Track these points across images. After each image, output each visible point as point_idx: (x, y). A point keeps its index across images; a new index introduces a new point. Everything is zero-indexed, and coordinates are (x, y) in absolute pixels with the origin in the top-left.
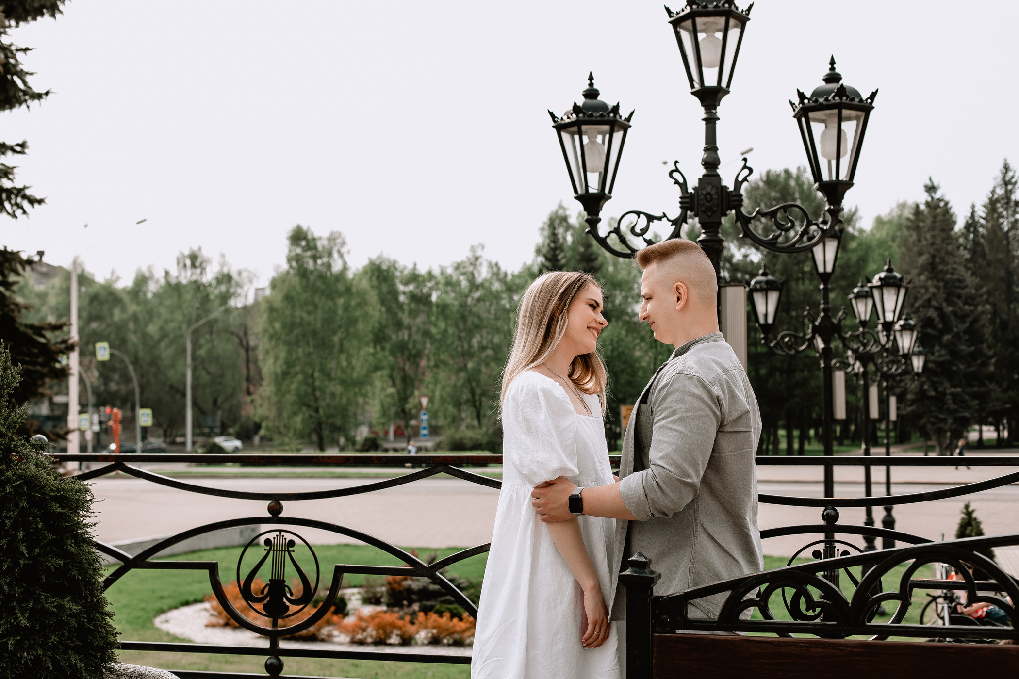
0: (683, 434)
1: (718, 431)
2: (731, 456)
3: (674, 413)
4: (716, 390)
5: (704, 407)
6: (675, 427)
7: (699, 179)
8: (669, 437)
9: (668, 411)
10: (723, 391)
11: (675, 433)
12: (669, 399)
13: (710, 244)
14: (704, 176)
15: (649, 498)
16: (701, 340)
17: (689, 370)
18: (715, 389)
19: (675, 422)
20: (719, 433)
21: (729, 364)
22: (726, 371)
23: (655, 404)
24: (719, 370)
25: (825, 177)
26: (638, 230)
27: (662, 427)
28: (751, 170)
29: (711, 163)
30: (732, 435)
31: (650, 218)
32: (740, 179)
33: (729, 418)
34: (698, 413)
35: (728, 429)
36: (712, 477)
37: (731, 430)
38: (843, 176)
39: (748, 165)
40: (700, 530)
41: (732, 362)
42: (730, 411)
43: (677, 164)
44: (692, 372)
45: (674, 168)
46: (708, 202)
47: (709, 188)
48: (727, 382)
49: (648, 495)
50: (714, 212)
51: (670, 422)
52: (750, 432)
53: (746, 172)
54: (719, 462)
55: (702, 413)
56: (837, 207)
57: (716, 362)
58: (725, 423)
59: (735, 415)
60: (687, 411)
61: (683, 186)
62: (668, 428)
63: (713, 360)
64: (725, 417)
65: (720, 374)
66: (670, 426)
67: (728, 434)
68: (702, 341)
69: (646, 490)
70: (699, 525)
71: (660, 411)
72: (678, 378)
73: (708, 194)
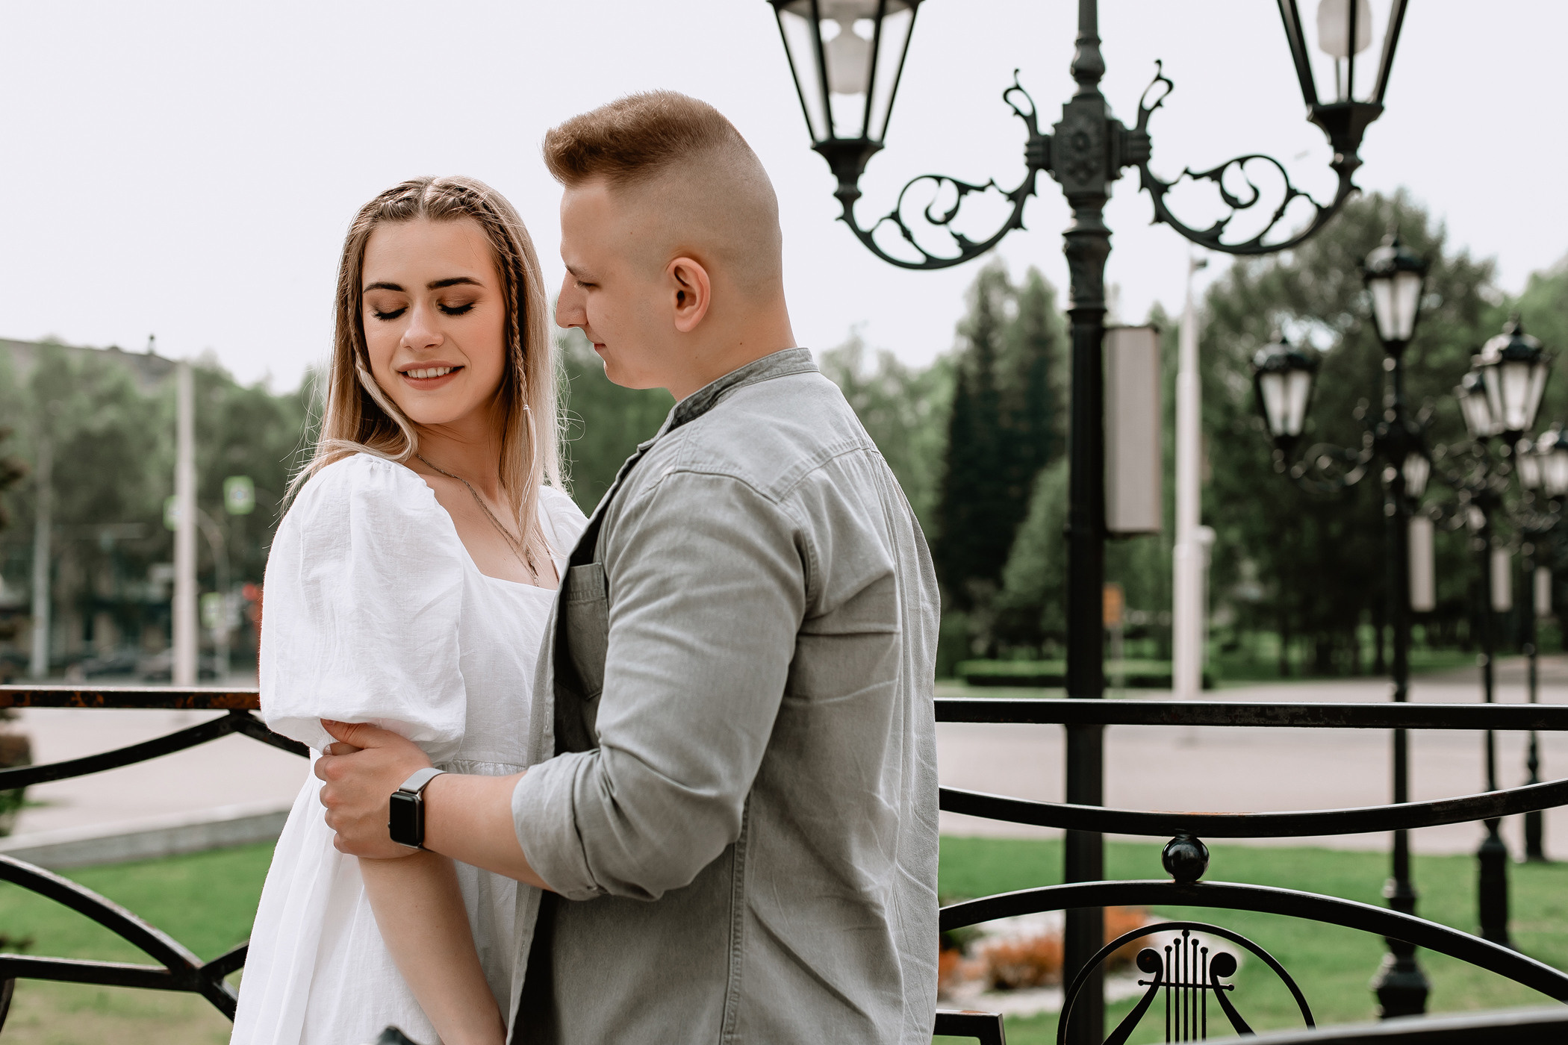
0: (690, 650)
1: (801, 634)
2: (839, 705)
3: (662, 588)
4: (794, 514)
5: (751, 565)
6: (668, 630)
7: (1065, 106)
8: (651, 660)
9: (647, 583)
10: (816, 517)
11: (666, 649)
12: (650, 548)
13: (1084, 241)
14: (1076, 98)
15: (586, 841)
16: (751, 372)
17: (711, 458)
18: (790, 510)
19: (663, 615)
20: (804, 640)
21: (830, 439)
22: (824, 459)
23: (612, 562)
24: (802, 456)
25: (1327, 95)
26: (938, 214)
27: (628, 630)
28: (1170, 85)
29: (1088, 72)
30: (841, 642)
31: (963, 189)
32: (1148, 104)
33: (833, 596)
34: (734, 586)
35: (830, 626)
36: (785, 771)
37: (838, 629)
38: (1364, 92)
39: (1165, 74)
40: (749, 928)
41: (842, 430)
42: (836, 576)
43: (1019, 75)
44: (718, 466)
45: (1012, 84)
46: (1079, 149)
47: (1081, 123)
48: (828, 489)
49: (585, 833)
50: (1091, 173)
51: (651, 617)
52: (891, 633)
53: (1162, 86)
54: (806, 725)
55: (748, 585)
56: (1350, 158)
57: (793, 434)
58: (822, 608)
59: (851, 586)
60: (701, 581)
61: (1031, 120)
62: (646, 635)
63: (785, 430)
64: (819, 592)
65: (803, 467)
66: (652, 627)
67: (830, 642)
68: (752, 378)
69: (581, 819)
70: (746, 913)
71: (625, 583)
72: (676, 486)
73: (1081, 134)
